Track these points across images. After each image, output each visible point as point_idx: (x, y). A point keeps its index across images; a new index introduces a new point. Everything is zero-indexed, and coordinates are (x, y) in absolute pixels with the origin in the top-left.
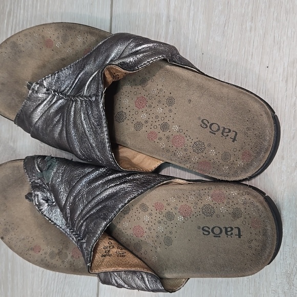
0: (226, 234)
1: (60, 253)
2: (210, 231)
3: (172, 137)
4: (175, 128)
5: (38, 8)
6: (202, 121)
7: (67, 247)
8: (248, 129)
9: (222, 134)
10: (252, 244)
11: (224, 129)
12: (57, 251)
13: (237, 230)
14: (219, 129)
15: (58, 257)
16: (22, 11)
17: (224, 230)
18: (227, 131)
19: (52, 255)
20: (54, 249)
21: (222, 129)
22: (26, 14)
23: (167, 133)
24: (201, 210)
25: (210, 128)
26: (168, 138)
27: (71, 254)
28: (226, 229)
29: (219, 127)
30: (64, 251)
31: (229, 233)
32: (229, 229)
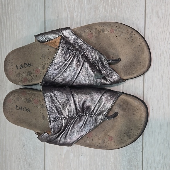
0: (22, 65)
1: (99, 33)
2: (28, 65)
3: (39, 103)
4: (39, 107)
5: (12, 38)
6: (30, 111)
7: (96, 37)
8: (12, 112)
9: (21, 108)
10: (11, 64)
11: (21, 110)
12: (101, 33)
13: (18, 68)
14: (23, 109)
15: (100, 31)
16: (5, 40)
17: (23, 67)
18: (20, 109)
19: (103, 31)
20: (103, 34)
21: (22, 109)
22: (6, 41)
23: (41, 104)
24: (32, 73)
25: (26, 109)
26: (40, 102)
27: (93, 34)
28: (22, 68)
29: (23, 110)
30: (97, 35)
31: (21, 66)
32: (21, 68)
